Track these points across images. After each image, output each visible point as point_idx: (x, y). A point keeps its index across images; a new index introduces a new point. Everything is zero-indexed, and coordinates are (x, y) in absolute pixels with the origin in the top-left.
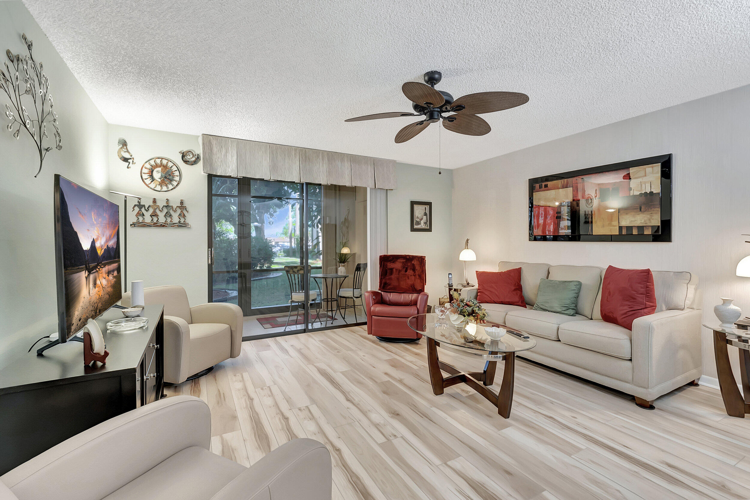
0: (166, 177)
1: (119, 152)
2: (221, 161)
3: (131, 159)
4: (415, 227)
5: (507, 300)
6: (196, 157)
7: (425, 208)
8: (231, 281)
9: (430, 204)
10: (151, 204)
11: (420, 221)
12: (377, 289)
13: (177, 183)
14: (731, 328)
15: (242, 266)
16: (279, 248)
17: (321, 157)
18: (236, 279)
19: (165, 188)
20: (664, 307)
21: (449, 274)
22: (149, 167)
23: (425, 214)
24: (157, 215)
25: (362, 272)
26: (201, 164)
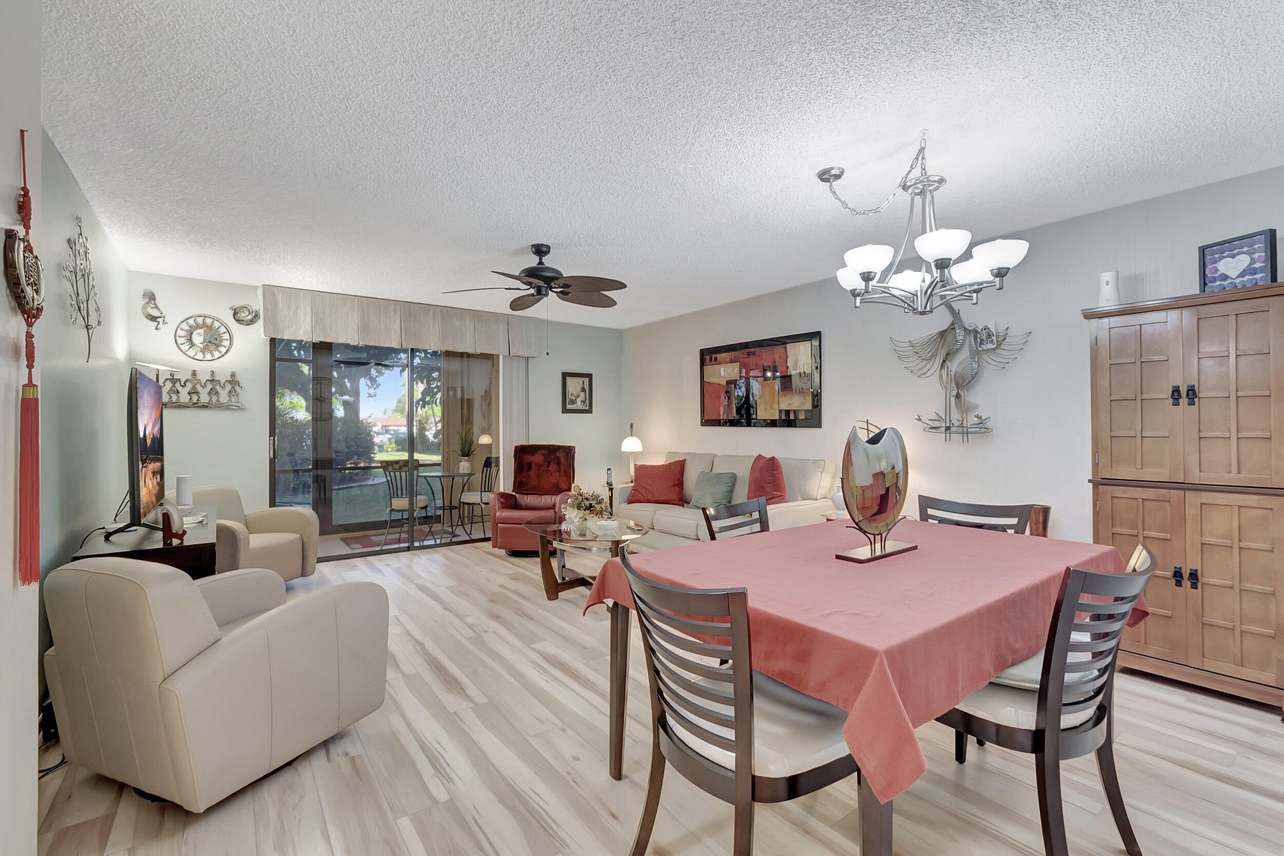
0: (210, 342)
1: (144, 308)
2: (289, 321)
3: (161, 317)
4: (569, 407)
5: (662, 498)
6: (254, 314)
7: (583, 382)
8: (301, 490)
9: (590, 376)
10: (190, 377)
11: (575, 400)
12: (509, 490)
13: (226, 350)
14: (843, 515)
15: (319, 464)
16: (390, 436)
17: (431, 315)
18: (309, 487)
19: (209, 357)
20: (799, 497)
21: (608, 469)
22: (187, 328)
23: (583, 390)
24: (197, 393)
25: (494, 469)
26: (260, 323)
